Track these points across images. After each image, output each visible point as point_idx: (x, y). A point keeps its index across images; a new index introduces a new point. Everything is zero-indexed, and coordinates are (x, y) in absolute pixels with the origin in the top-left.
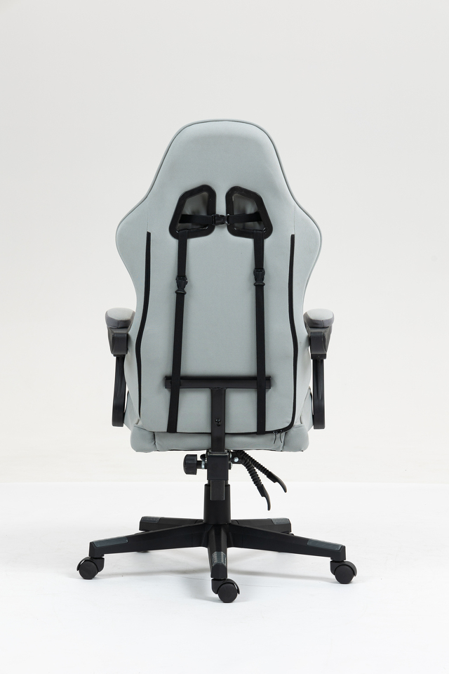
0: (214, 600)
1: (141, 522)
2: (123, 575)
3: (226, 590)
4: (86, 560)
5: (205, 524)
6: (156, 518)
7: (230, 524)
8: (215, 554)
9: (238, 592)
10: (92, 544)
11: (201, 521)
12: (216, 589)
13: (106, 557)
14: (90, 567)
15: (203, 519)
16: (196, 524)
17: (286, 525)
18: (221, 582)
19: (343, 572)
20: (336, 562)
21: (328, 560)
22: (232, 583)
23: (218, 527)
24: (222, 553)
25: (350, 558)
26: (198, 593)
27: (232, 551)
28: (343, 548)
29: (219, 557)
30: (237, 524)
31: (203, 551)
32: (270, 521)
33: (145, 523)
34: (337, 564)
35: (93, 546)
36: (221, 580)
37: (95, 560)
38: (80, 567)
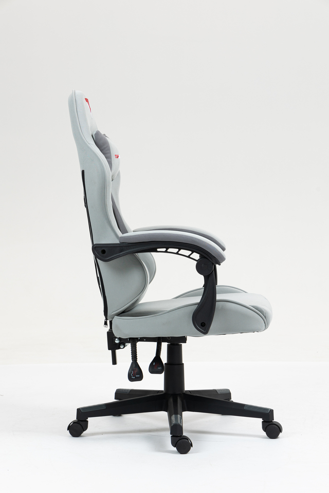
0: (172, 452)
1: (116, 393)
2: (102, 433)
3: (182, 444)
4: (74, 422)
5: (165, 393)
6: (128, 390)
7: (184, 393)
8: (173, 417)
9: (192, 446)
10: (79, 410)
11: (161, 391)
12: (174, 444)
13: (89, 419)
14: (77, 428)
15: (163, 390)
16: (158, 394)
17: (227, 394)
18: (178, 438)
19: (272, 429)
20: (266, 422)
21: (260, 420)
22: (187, 438)
23: (175, 397)
25: (277, 418)
26: (160, 448)
27: (186, 414)
28: (272, 411)
29: (176, 418)
30: (189, 393)
31: (164, 414)
32: (215, 391)
33: (119, 394)
34: (268, 424)
35: (79, 411)
36: (178, 436)
37: (81, 423)
38: (69, 428)
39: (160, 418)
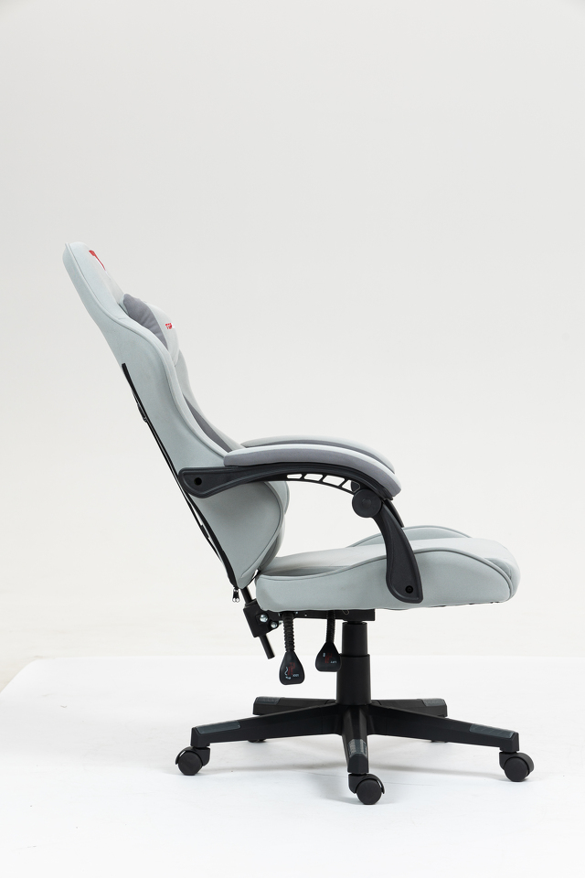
0: (350, 801)
1: (255, 704)
2: (233, 769)
3: (367, 788)
4: (187, 751)
5: (338, 704)
6: (275, 699)
7: (370, 705)
8: (352, 744)
9: (383, 791)
10: (194, 731)
11: (332, 701)
12: (354, 787)
13: (213, 746)
14: (192, 760)
15: (335, 698)
16: (327, 705)
17: (441, 707)
18: (360, 778)
19: (516, 766)
20: (506, 753)
21: (497, 750)
22: (375, 779)
23: (355, 709)
24: (361, 741)
25: (524, 748)
26: (331, 792)
27: (373, 740)
28: (516, 735)
29: (358, 746)
30: (379, 705)
31: (336, 740)
32: (420, 702)
33: (261, 705)
34: (508, 756)
35: (196, 732)
36: (360, 775)
37: (198, 751)
38: (179, 760)
39: (330, 746)
